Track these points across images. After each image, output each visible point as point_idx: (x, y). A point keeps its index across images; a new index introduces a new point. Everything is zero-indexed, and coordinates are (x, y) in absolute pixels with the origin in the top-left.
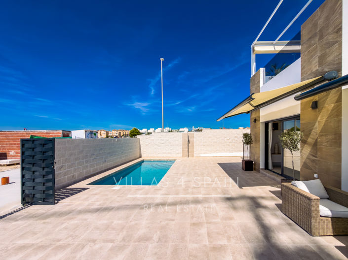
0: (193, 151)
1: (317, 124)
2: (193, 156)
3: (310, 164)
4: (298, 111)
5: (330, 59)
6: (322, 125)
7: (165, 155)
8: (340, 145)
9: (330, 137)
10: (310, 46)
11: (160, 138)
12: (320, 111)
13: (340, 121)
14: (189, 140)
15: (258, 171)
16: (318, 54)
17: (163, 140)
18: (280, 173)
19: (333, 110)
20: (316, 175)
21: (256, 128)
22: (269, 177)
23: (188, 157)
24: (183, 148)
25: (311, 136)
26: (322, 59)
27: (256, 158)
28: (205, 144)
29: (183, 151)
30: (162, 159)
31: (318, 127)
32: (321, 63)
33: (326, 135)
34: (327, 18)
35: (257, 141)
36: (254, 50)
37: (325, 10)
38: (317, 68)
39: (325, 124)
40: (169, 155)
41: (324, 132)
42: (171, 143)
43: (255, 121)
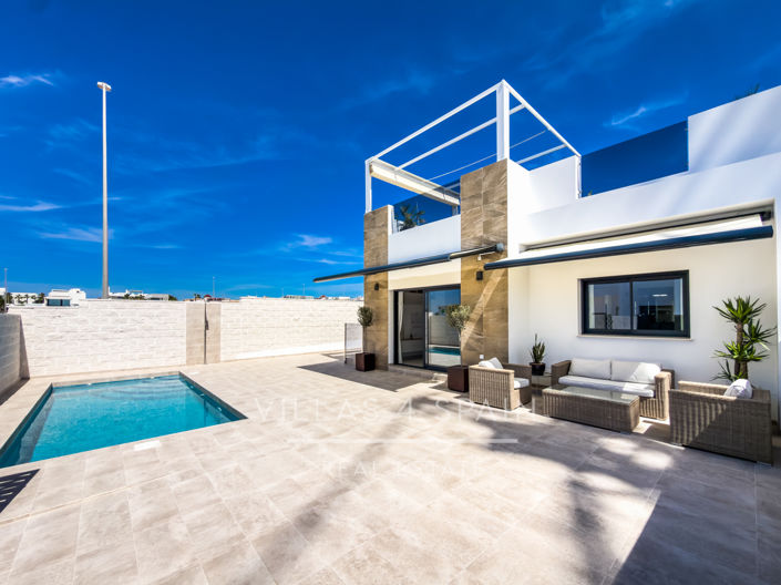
0: (219, 349)
1: (482, 298)
2: (217, 360)
3: (474, 344)
4: (458, 281)
5: (496, 228)
6: (488, 299)
7: (129, 365)
8: (507, 321)
9: (497, 312)
10: (473, 206)
11: (113, 314)
12: (486, 283)
13: (506, 296)
14: (206, 322)
15: (385, 368)
16: (483, 219)
17: (123, 322)
18: (421, 365)
19: (499, 283)
20: (482, 357)
21: (378, 299)
22: (407, 374)
23: (205, 363)
24: (189, 343)
25: (475, 311)
26: (487, 226)
27: (378, 348)
28: (247, 331)
29: (188, 348)
30: (128, 375)
31: (483, 301)
32: (486, 230)
33: (492, 310)
34: (492, 184)
35: (381, 319)
36: (371, 171)
37: (490, 174)
38: (481, 234)
39: (491, 298)
40: (146, 364)
41: (490, 306)
42: (149, 329)
43: (377, 287)
